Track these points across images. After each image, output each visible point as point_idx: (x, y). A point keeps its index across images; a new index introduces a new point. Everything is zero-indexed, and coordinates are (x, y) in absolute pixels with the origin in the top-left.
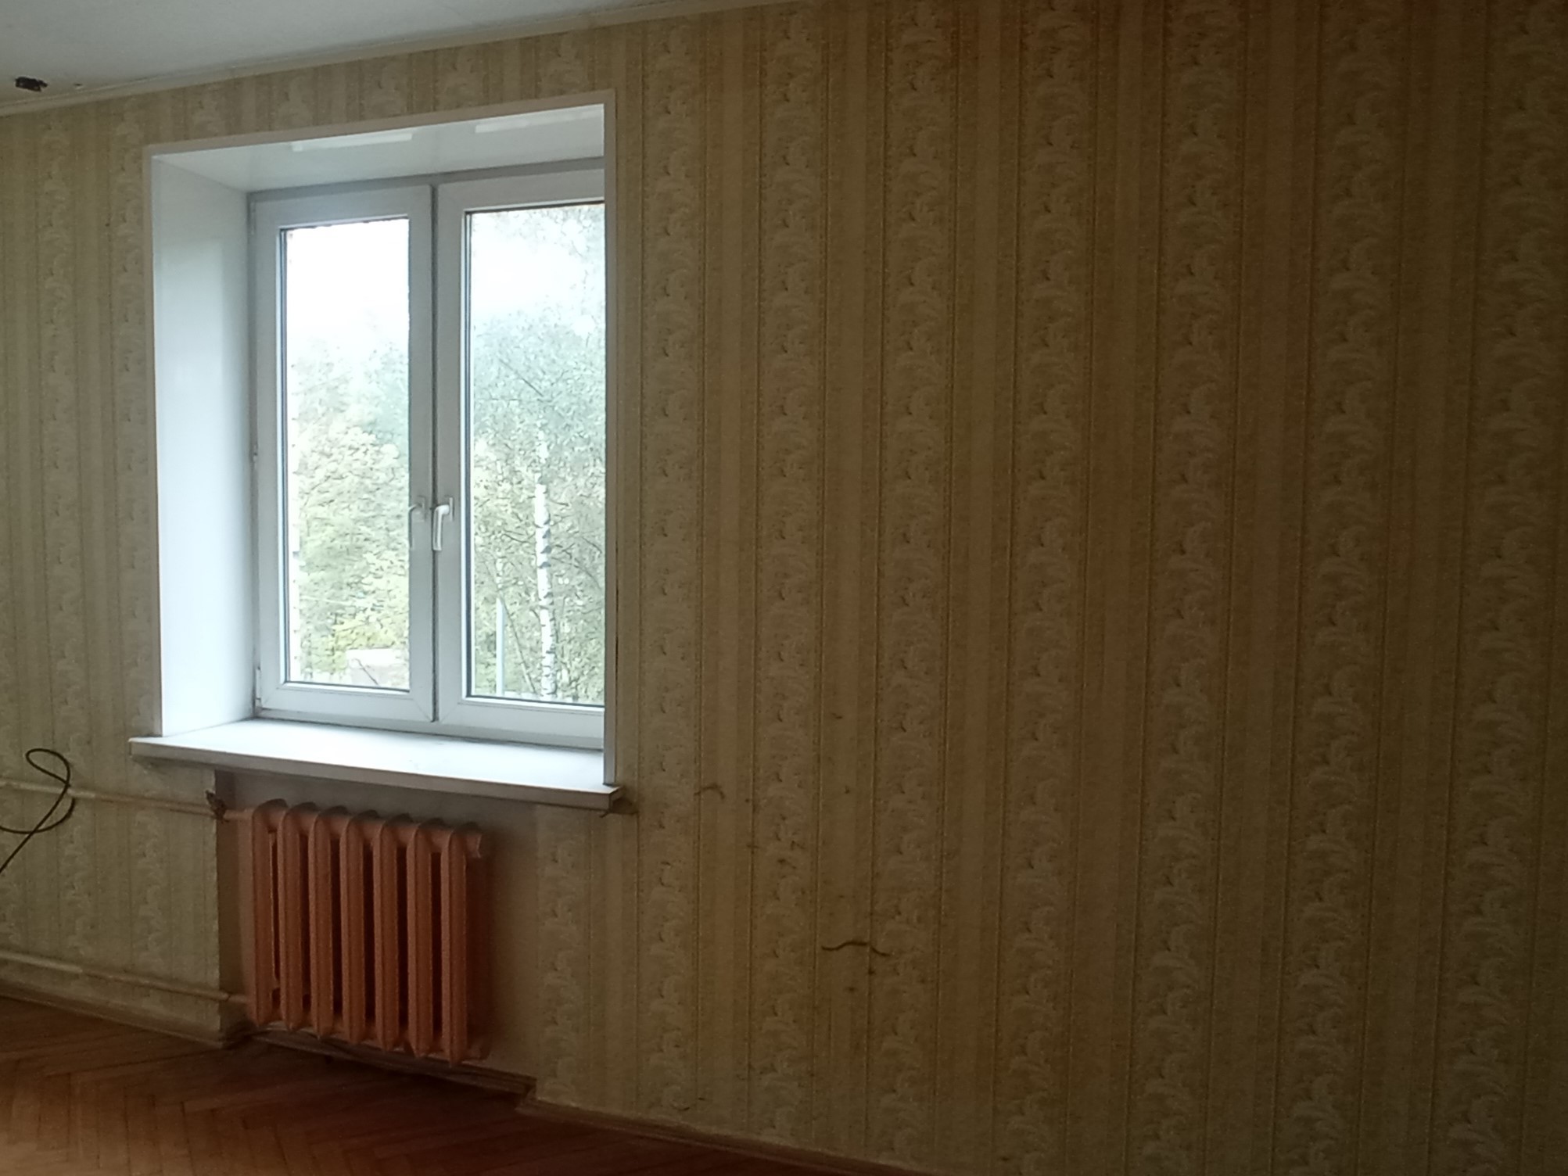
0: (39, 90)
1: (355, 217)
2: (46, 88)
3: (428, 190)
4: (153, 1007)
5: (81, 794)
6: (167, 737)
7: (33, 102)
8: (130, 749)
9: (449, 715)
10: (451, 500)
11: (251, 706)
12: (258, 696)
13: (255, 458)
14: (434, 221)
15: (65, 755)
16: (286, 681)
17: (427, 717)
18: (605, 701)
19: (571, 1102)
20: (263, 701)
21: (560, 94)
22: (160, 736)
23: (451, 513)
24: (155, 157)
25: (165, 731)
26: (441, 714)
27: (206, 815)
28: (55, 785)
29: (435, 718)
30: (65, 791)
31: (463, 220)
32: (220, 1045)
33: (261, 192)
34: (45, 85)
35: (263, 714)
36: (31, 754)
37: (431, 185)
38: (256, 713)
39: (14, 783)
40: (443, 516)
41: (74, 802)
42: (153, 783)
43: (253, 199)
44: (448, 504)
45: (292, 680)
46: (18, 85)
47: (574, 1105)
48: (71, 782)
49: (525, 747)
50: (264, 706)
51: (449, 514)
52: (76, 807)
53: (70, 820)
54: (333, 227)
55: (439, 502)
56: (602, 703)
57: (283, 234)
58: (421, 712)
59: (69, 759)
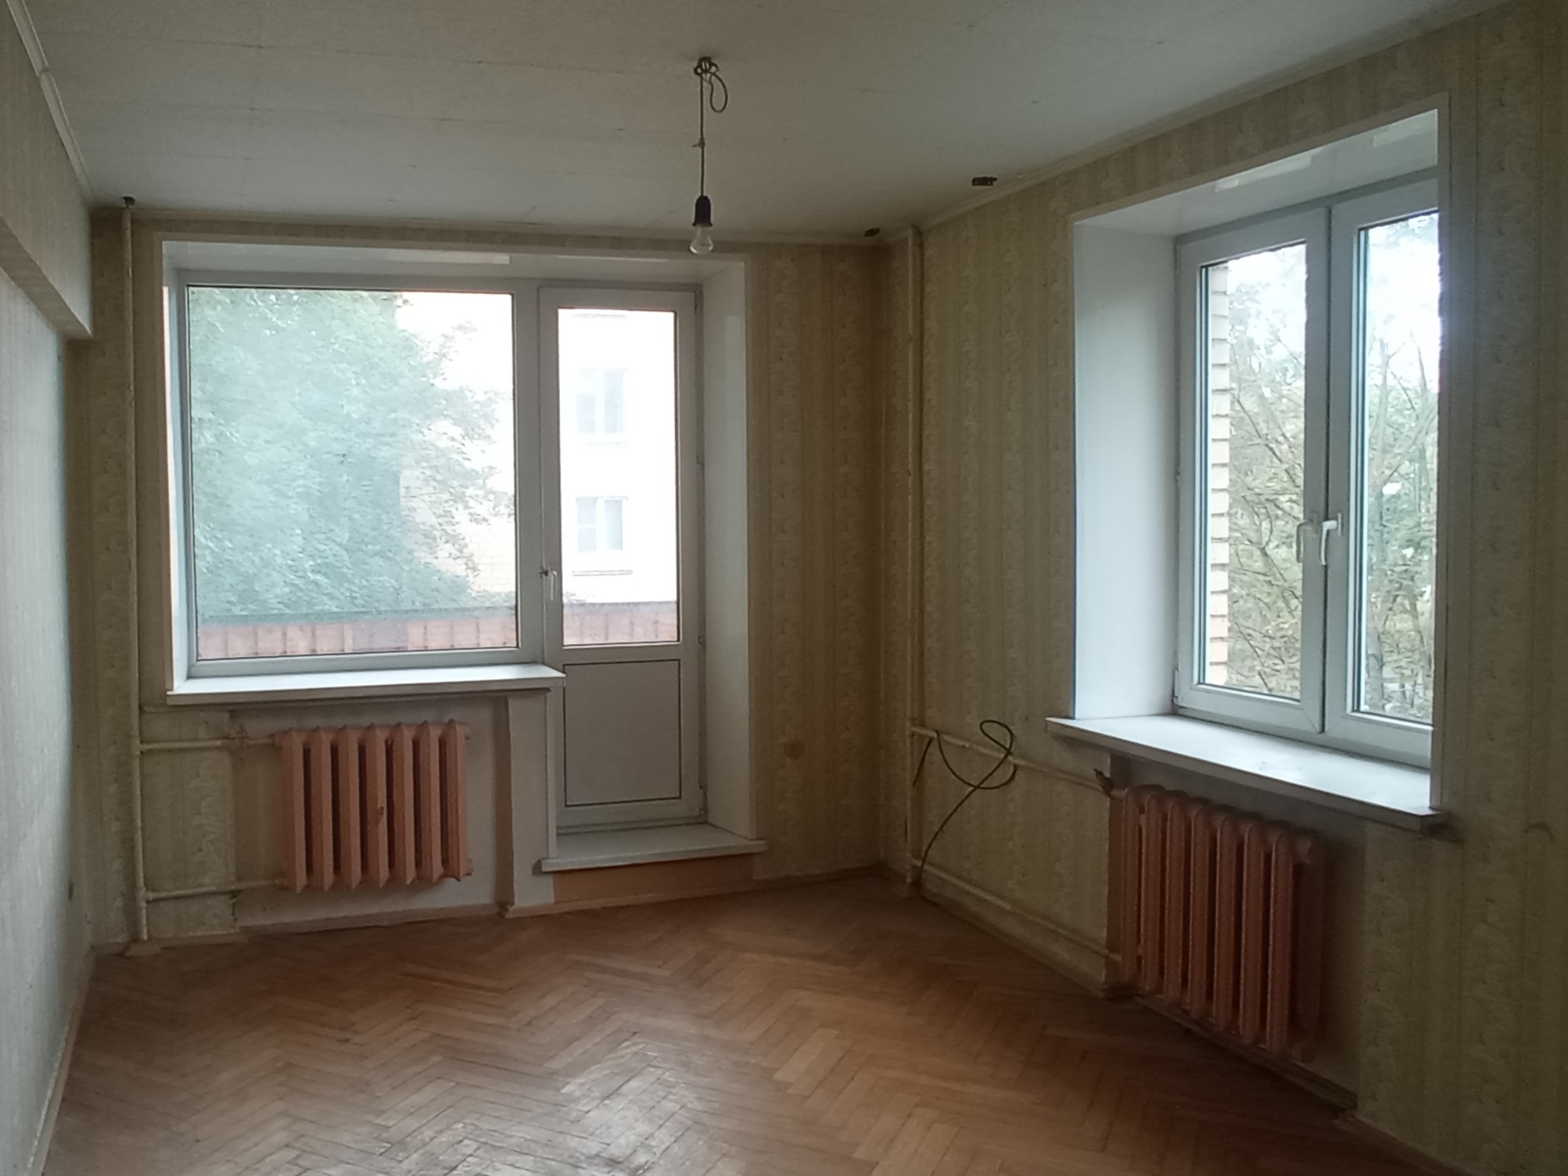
0: (992, 184)
1: (1261, 247)
2: (997, 182)
3: (1323, 211)
4: (1061, 952)
5: (1022, 762)
6: (1079, 719)
7: (989, 194)
8: (1046, 727)
9: (1334, 729)
10: (1340, 515)
11: (1170, 703)
12: (1176, 694)
13: (1178, 477)
14: (1329, 240)
15: (1011, 728)
16: (1199, 683)
17: (1316, 729)
18: (1433, 720)
19: (1388, 1128)
20: (1179, 699)
21: (1400, 106)
22: (1073, 718)
23: (1340, 529)
24: (1077, 223)
25: (1077, 715)
26: (1327, 728)
27: (1097, 790)
28: (998, 750)
29: (1323, 730)
30: (1006, 757)
31: (1355, 239)
32: (1101, 994)
33: (1186, 235)
34: (995, 179)
35: (1181, 711)
36: (985, 724)
37: (1326, 207)
38: (1174, 710)
39: (975, 747)
40: (1328, 532)
41: (1016, 767)
42: (1067, 759)
43: (1180, 241)
44: (1336, 519)
45: (1207, 681)
46: (974, 184)
47: (1391, 1133)
48: (1012, 750)
49: (1396, 766)
50: (1181, 704)
51: (1337, 528)
52: (1017, 772)
53: (1013, 784)
54: (1242, 259)
55: (1330, 516)
56: (1430, 721)
57: (1204, 270)
58: (1308, 722)
59: (1014, 732)
